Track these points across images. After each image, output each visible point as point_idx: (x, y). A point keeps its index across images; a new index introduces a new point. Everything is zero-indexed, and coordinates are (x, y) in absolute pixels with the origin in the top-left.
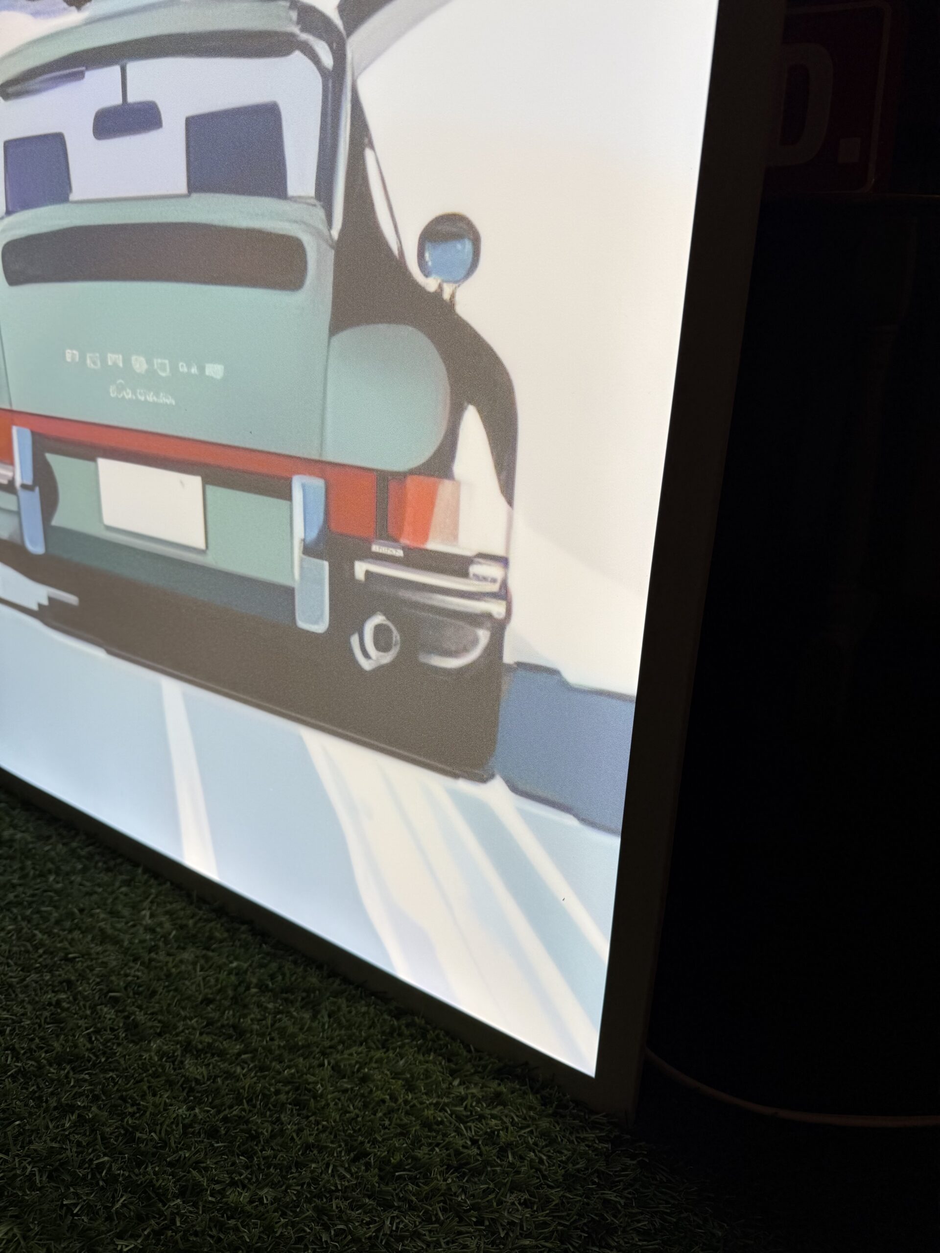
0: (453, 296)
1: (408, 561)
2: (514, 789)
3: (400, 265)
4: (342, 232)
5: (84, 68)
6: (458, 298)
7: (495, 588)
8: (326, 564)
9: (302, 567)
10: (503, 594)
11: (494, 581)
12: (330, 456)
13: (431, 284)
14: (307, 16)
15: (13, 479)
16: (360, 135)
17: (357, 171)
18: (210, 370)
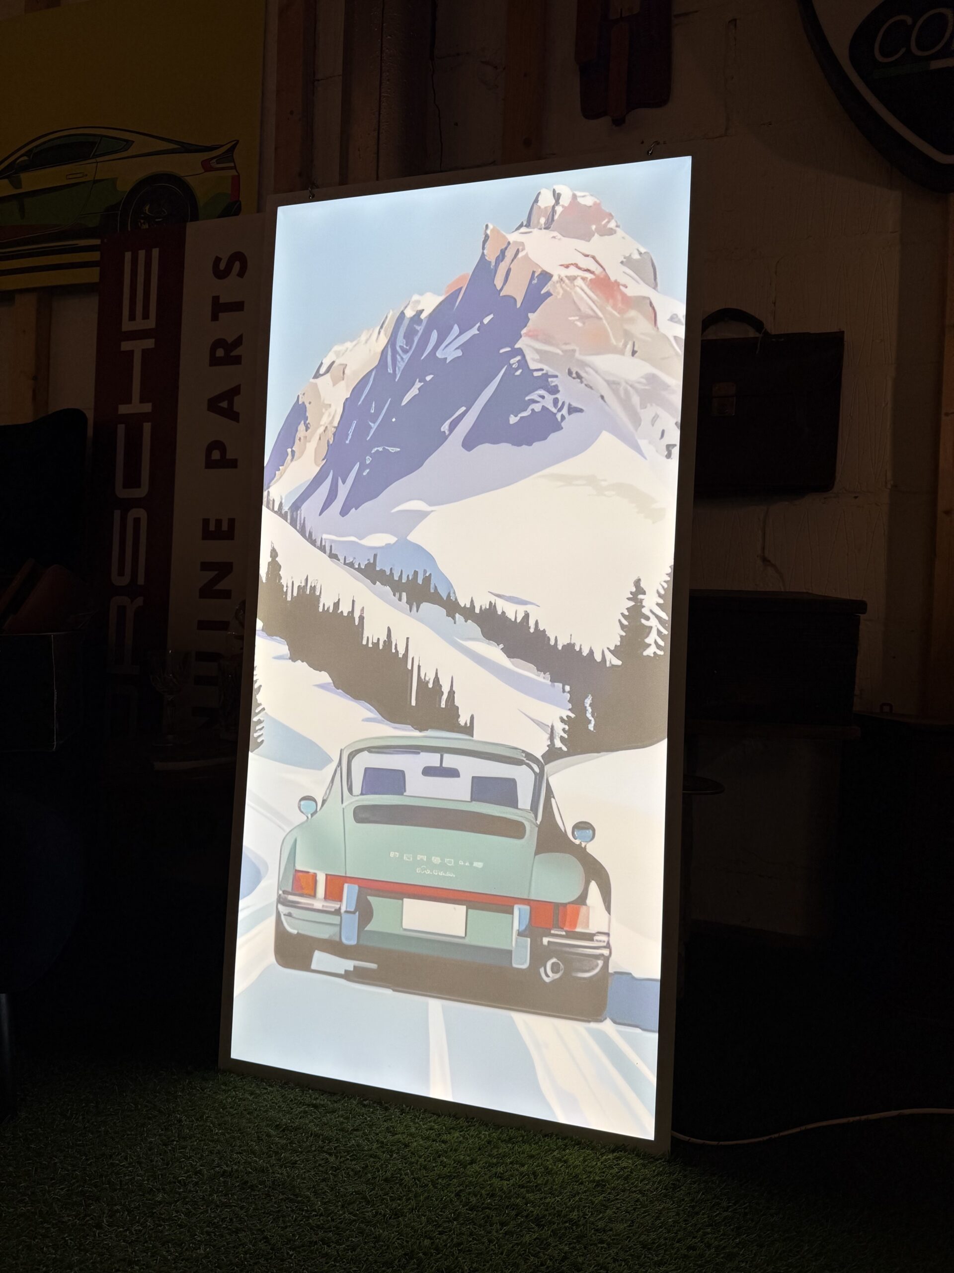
0: (585, 846)
1: (569, 936)
2: (615, 1022)
3: (565, 834)
4: (541, 822)
5: (420, 751)
6: (587, 847)
7: (605, 944)
8: (529, 940)
9: (516, 941)
10: (608, 946)
11: (604, 942)
12: (533, 897)
13: (577, 842)
14: (529, 756)
15: (340, 908)
16: (550, 794)
17: (548, 805)
18: (476, 864)
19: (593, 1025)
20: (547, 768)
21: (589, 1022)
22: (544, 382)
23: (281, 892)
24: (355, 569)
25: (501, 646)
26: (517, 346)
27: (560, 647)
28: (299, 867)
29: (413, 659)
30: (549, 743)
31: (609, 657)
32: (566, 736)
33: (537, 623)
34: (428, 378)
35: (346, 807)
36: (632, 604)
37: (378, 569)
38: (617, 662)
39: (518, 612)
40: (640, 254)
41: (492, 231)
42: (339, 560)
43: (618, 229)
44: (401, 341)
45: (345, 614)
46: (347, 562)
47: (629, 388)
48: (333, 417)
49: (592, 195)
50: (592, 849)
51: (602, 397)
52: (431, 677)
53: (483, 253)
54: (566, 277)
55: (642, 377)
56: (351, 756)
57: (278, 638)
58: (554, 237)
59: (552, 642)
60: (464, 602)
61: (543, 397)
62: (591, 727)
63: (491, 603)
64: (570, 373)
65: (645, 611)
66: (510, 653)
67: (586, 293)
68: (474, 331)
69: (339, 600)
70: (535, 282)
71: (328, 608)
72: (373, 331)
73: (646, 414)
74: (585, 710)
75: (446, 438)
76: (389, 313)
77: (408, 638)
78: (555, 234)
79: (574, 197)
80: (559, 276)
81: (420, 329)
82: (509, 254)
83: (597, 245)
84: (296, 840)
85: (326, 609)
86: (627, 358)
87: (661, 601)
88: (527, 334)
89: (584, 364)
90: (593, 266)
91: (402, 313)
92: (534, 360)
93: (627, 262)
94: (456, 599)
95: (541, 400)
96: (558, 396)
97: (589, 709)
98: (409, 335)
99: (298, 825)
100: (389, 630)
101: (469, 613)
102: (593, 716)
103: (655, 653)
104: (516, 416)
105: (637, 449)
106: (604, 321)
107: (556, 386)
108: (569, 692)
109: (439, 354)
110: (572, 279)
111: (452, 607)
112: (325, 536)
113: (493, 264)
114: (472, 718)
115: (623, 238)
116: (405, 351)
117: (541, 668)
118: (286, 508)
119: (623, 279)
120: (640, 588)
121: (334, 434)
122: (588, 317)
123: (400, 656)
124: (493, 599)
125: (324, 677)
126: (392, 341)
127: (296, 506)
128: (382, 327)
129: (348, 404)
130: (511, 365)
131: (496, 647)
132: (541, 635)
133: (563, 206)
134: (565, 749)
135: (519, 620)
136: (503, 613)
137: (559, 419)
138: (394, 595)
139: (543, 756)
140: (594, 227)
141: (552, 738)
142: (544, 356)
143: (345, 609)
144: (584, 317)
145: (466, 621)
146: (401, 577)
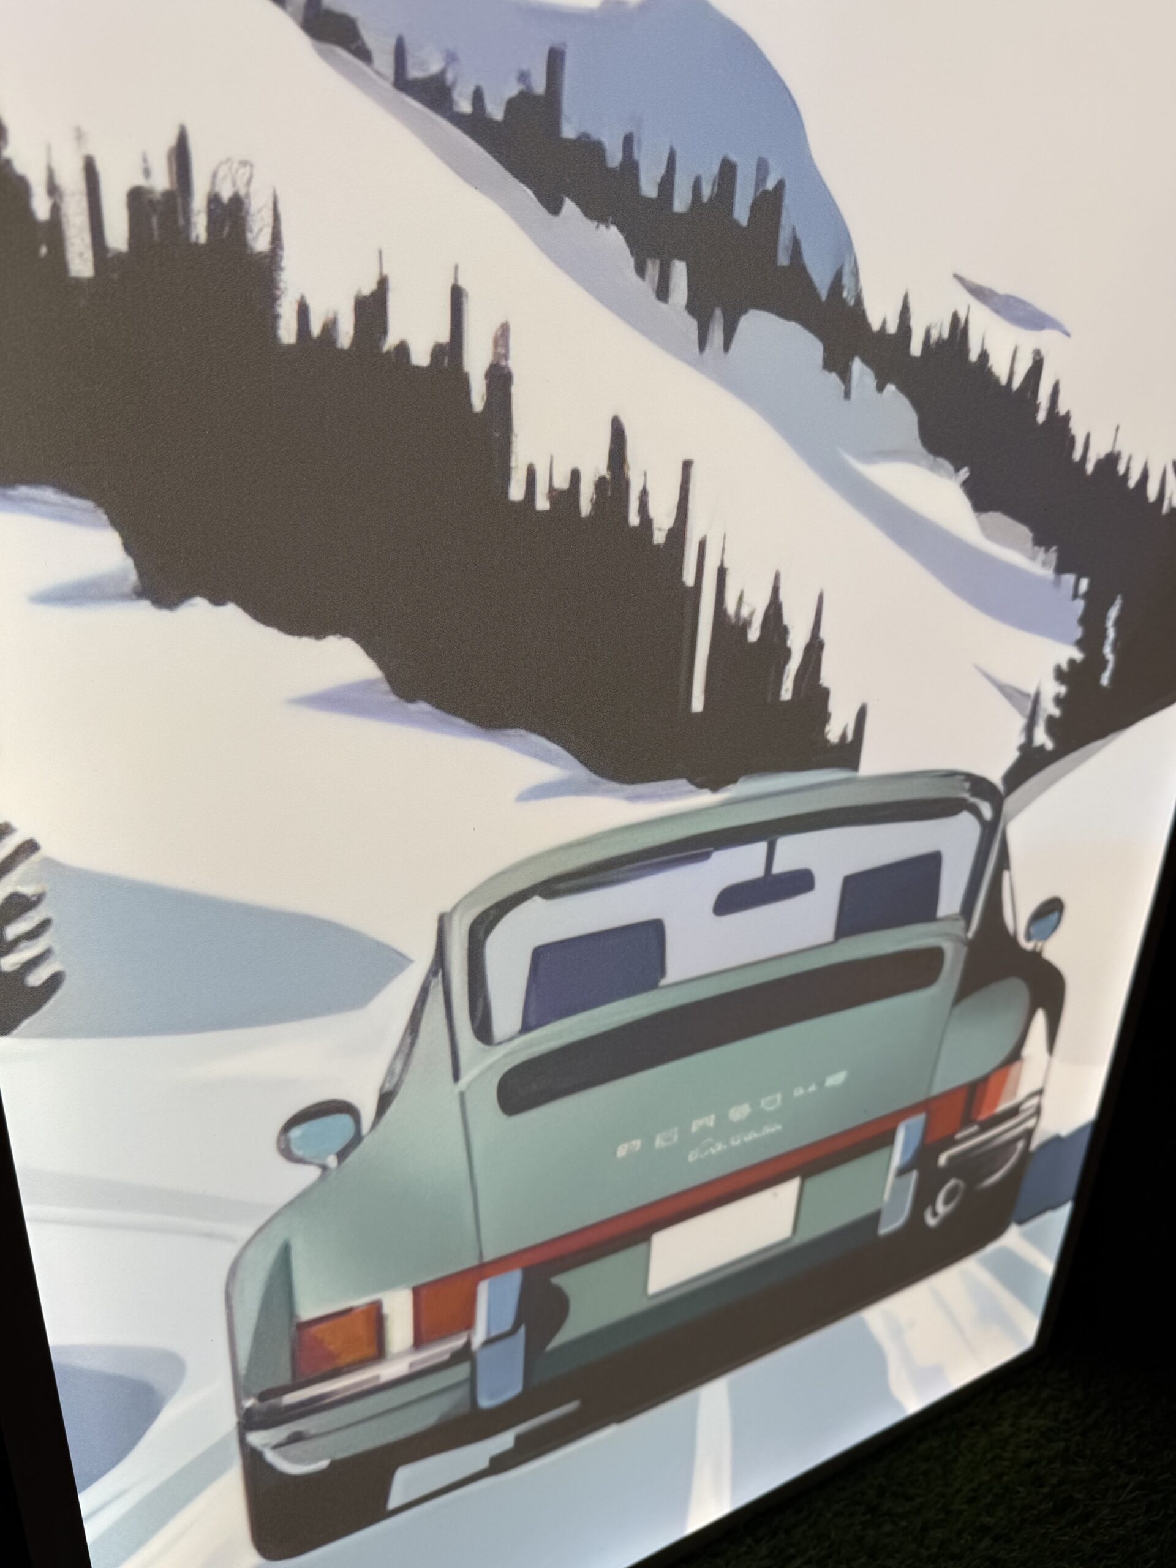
0: (1042, 947)
1: (981, 1129)
2: (1022, 1223)
3: (1013, 940)
4: (978, 933)
5: (712, 849)
6: (1046, 948)
7: (1034, 1110)
8: (915, 1173)
9: (892, 1189)
10: (1039, 1108)
11: (1033, 1106)
12: (936, 1091)
13: (1030, 945)
14: (979, 785)
15: (468, 1344)
16: (1004, 862)
17: (997, 884)
19: (992, 1248)
20: (1008, 803)
21: (986, 1245)
23: (249, 1403)
25: (964, 473)
27: (1090, 469)
28: (310, 1314)
29: (702, 543)
30: (1022, 740)
31: (1170, 487)
32: (1057, 713)
33: (1055, 390)
35: (469, 1085)
39: (1018, 355)
42: (364, 54)
45: (420, 357)
46: (414, 73)
50: (1052, 949)
52: (756, 606)
56: (482, 926)
59: (1078, 454)
60: (880, 308)
62: (1105, 679)
63: (955, 318)
66: (981, 495)
69: (383, 283)
71: (330, 328)
74: (1104, 637)
77: (687, 465)
84: (285, 1251)
85: (316, 329)
94: (859, 301)
97: (1111, 634)
99: (289, 1206)
100: (616, 433)
101: (890, 356)
102: (1113, 648)
108: (1083, 595)
111: (843, 331)
114: (862, 716)
117: (1042, 535)
123: (659, 537)
124: (963, 304)
125: (343, 660)
131: (950, 477)
132: (1058, 429)
134: (1052, 744)
135: (1016, 383)
136: (984, 356)
138: (641, 270)
139: (1003, 776)
141: (1031, 723)
145: (880, 388)
146: (667, 184)
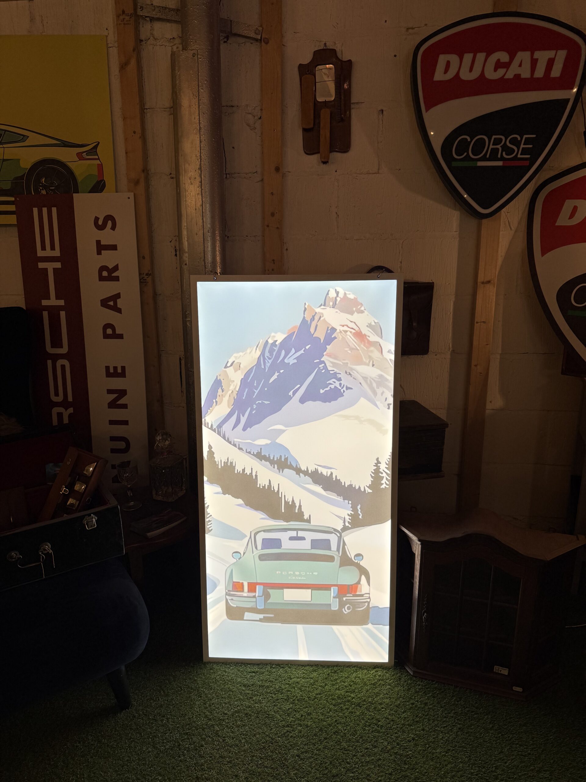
1: (354, 596)
2: (373, 624)
3: (351, 559)
4: (341, 555)
5: (287, 530)
6: (360, 563)
7: (368, 597)
8: (338, 599)
9: (333, 600)
10: (369, 598)
12: (339, 584)
13: (356, 561)
14: (335, 530)
15: (255, 595)
16: (344, 544)
17: (344, 548)
18: (314, 573)
19: (364, 626)
20: (343, 534)
21: (362, 625)
22: (335, 376)
23: (227, 591)
24: (252, 454)
25: (321, 486)
26: (322, 360)
27: (346, 486)
28: (235, 580)
29: (282, 493)
30: (343, 524)
31: (367, 489)
32: (350, 521)
33: (336, 476)
34: (282, 371)
35: (255, 555)
36: (376, 468)
37: (263, 454)
38: (370, 491)
39: (328, 472)
40: (375, 323)
41: (308, 306)
42: (243, 450)
43: (365, 311)
44: (267, 354)
45: (248, 474)
46: (247, 451)
47: (372, 380)
48: (236, 387)
49: (353, 294)
50: (362, 563)
51: (360, 383)
52: (290, 500)
53: (304, 316)
54: (343, 330)
55: (377, 376)
56: (256, 534)
57: (216, 485)
58: (337, 312)
59: (343, 484)
60: (303, 468)
61: (335, 382)
62: (360, 517)
63: (316, 469)
64: (346, 373)
65: (381, 470)
66: (325, 489)
67: (352, 338)
68: (302, 352)
69: (245, 468)
70: (329, 331)
71: (240, 472)
72: (253, 348)
73: (379, 391)
74: (358, 510)
75: (292, 398)
76: (260, 341)
77: (279, 484)
78: (337, 310)
79: (345, 294)
80: (340, 330)
81: (276, 349)
82: (316, 318)
83: (356, 317)
84: (232, 570)
85: (239, 472)
86: (370, 368)
87: (387, 466)
88: (326, 355)
89: (352, 369)
90: (355, 327)
91: (267, 341)
92: (331, 366)
93: (370, 326)
94: (300, 467)
95: (334, 384)
96: (341, 382)
97: (360, 510)
98: (271, 351)
99: (233, 564)
100: (270, 481)
101: (306, 473)
102: (361, 513)
103: (385, 487)
104: (323, 390)
105: (376, 405)
106: (360, 351)
107: (340, 378)
108: (351, 504)
109: (286, 361)
110: (347, 331)
111: (298, 471)
112: (235, 440)
113: (309, 322)
114: (310, 516)
115: (368, 315)
116: (270, 359)
117: (339, 495)
118: (214, 427)
119: (368, 333)
120: (378, 462)
121: (237, 394)
122: (353, 349)
123: (276, 492)
124: (317, 467)
125: (240, 501)
126: (263, 354)
127: (220, 426)
128: (257, 347)
129: (244, 381)
130: (320, 368)
131: (319, 487)
132: (338, 481)
133: (340, 298)
134: (350, 526)
135: (328, 476)
136: (321, 473)
137: (342, 392)
138: (271, 466)
139: (341, 530)
140: (354, 309)
141: (344, 522)
142: (334, 365)
143: (248, 471)
144: (351, 349)
145: (305, 476)
146: (274, 458)
